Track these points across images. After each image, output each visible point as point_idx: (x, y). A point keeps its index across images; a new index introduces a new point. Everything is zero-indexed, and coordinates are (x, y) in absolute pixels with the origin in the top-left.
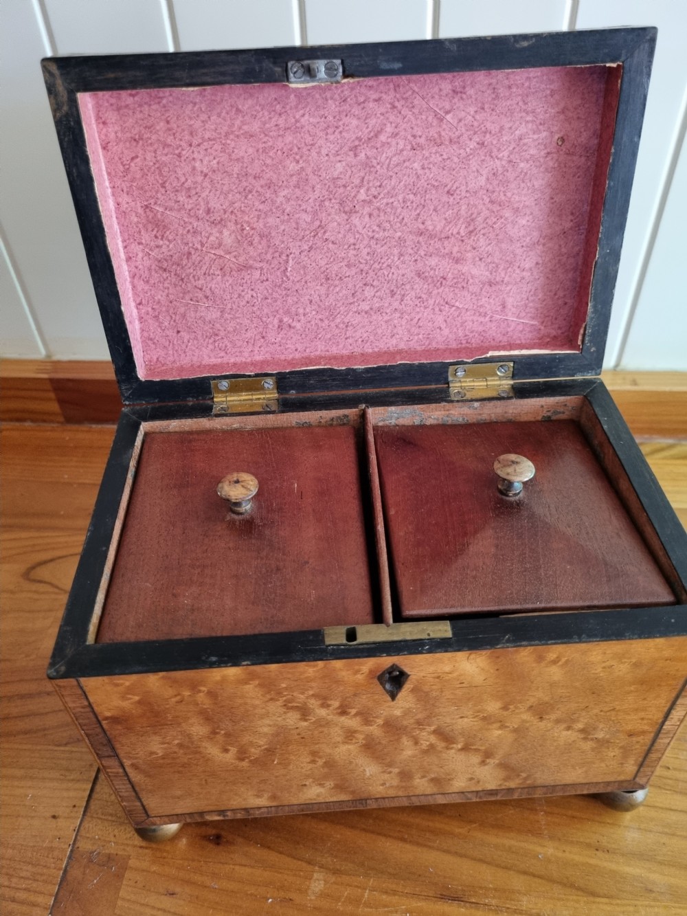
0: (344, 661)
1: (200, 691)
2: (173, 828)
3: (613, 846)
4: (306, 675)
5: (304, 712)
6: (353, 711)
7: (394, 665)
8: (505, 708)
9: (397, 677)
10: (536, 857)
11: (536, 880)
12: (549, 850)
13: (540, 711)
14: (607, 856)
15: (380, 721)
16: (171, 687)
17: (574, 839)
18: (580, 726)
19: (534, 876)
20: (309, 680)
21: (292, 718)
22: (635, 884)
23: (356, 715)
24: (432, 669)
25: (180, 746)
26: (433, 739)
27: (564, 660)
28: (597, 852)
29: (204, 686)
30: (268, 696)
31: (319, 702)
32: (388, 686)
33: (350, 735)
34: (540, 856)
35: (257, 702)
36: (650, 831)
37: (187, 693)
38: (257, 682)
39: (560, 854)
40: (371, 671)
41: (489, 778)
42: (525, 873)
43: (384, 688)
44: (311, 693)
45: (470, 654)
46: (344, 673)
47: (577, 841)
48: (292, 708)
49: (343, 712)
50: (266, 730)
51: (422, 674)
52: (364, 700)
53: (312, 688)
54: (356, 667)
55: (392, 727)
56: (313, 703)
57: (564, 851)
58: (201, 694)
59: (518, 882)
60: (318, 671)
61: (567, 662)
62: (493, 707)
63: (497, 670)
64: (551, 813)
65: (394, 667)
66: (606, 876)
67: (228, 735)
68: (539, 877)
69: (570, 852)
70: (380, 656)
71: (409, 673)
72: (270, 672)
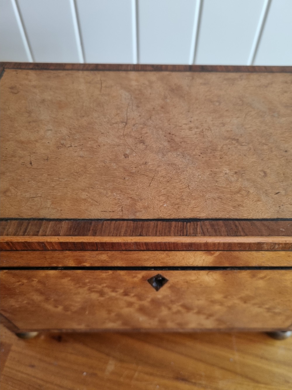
0: (125, 271)
1: (33, 281)
2: (34, 334)
4: (101, 277)
5: (102, 293)
6: (132, 295)
7: (158, 275)
8: (225, 297)
9: (160, 280)
10: (229, 359)
12: (236, 357)
13: (245, 300)
15: (149, 300)
16: (13, 277)
18: (267, 306)
20: (102, 279)
21: (94, 296)
23: (134, 296)
24: (183, 278)
25: (28, 304)
26: (180, 308)
27: (268, 277)
29: (36, 278)
30: (78, 285)
31: (111, 290)
32: (154, 284)
33: (130, 304)
34: (231, 359)
35: (71, 288)
37: (25, 281)
38: (70, 278)
39: (241, 359)
40: (143, 277)
41: (209, 324)
43: (152, 285)
44: (105, 285)
45: (209, 272)
46: (125, 277)
48: (94, 291)
49: (126, 294)
50: (79, 300)
51: (176, 280)
52: (139, 290)
53: (105, 283)
54: (134, 275)
55: (155, 302)
56: (106, 290)
57: (244, 358)
58: (35, 282)
59: (218, 373)
60: (109, 275)
61: (269, 279)
62: (218, 297)
63: (225, 280)
65: (158, 276)
67: (56, 301)
70: (150, 270)
71: (168, 279)
72: (77, 274)
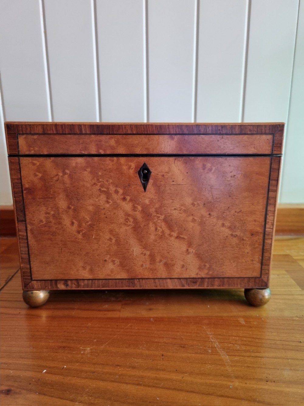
3: (277, 379)
10: (228, 387)
11: (230, 399)
12: (236, 383)
14: (274, 384)
17: (251, 377)
19: (228, 397)
22: (296, 397)
28: (267, 383)
30: (93, 181)
34: (231, 387)
35: (88, 185)
36: (298, 370)
37: (61, 174)
38: (90, 170)
39: (244, 385)
42: (222, 396)
47: (253, 378)
48: (103, 192)
50: (91, 208)
57: (246, 383)
58: (66, 176)
59: (218, 401)
64: (234, 366)
66: (276, 394)
67: (74, 210)
68: (232, 397)
69: (250, 384)
